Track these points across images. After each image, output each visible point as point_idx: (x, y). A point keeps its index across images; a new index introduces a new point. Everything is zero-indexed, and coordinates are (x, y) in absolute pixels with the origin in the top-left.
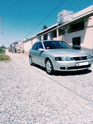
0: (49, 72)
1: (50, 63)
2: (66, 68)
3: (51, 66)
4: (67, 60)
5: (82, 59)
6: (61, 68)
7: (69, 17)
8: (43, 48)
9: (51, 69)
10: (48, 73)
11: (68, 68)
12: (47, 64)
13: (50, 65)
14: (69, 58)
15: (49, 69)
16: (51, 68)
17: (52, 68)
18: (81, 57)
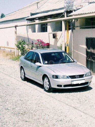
0: (47, 89)
1: (47, 80)
2: (63, 86)
3: (48, 84)
4: (64, 78)
5: (78, 77)
6: (58, 86)
7: (83, 2)
8: (40, 62)
9: (48, 87)
10: (45, 90)
11: (65, 86)
12: (45, 81)
13: (47, 82)
14: (66, 76)
15: (47, 86)
16: (48, 85)
17: (50, 85)
18: (77, 76)
